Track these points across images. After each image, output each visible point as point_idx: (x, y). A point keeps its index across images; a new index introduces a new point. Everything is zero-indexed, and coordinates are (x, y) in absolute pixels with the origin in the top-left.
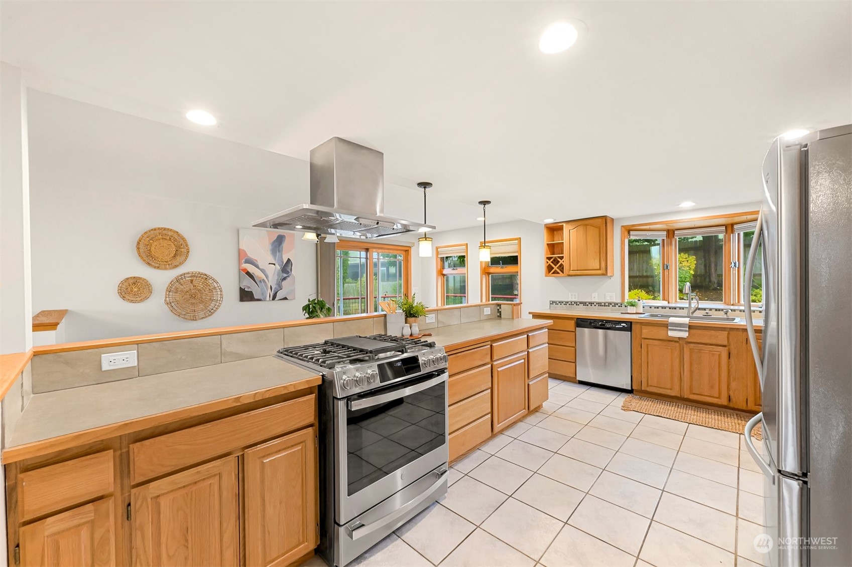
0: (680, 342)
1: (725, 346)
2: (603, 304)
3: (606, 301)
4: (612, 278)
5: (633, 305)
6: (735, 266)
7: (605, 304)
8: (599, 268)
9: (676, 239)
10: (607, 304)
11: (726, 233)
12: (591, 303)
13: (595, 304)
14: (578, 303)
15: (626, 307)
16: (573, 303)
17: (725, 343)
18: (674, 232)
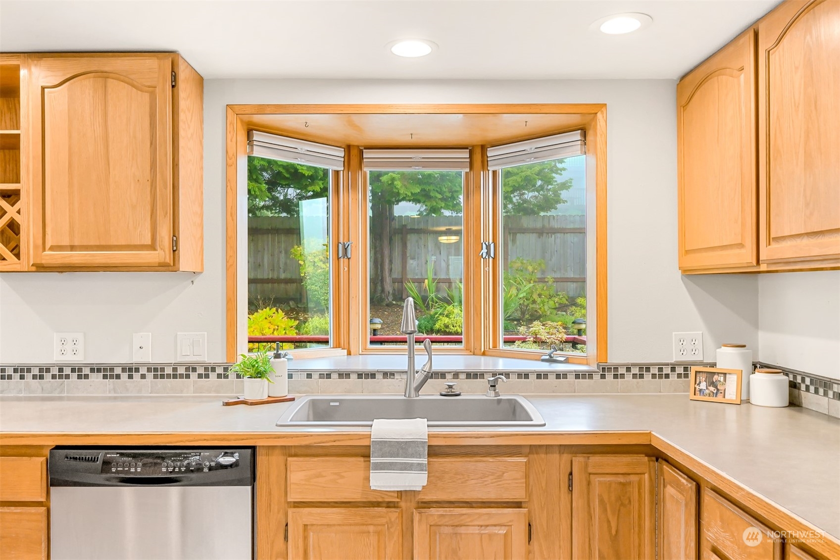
0: (403, 504)
1: (518, 505)
2: (168, 371)
3: (180, 360)
4: (198, 280)
5: (259, 375)
6: (488, 253)
7: (175, 369)
8: (148, 241)
9: (365, 173)
10: (181, 370)
11: (471, 168)
12: (131, 370)
13: (143, 370)
14: (86, 371)
15: (238, 376)
16: (67, 371)
17: (518, 495)
18: (361, 153)
